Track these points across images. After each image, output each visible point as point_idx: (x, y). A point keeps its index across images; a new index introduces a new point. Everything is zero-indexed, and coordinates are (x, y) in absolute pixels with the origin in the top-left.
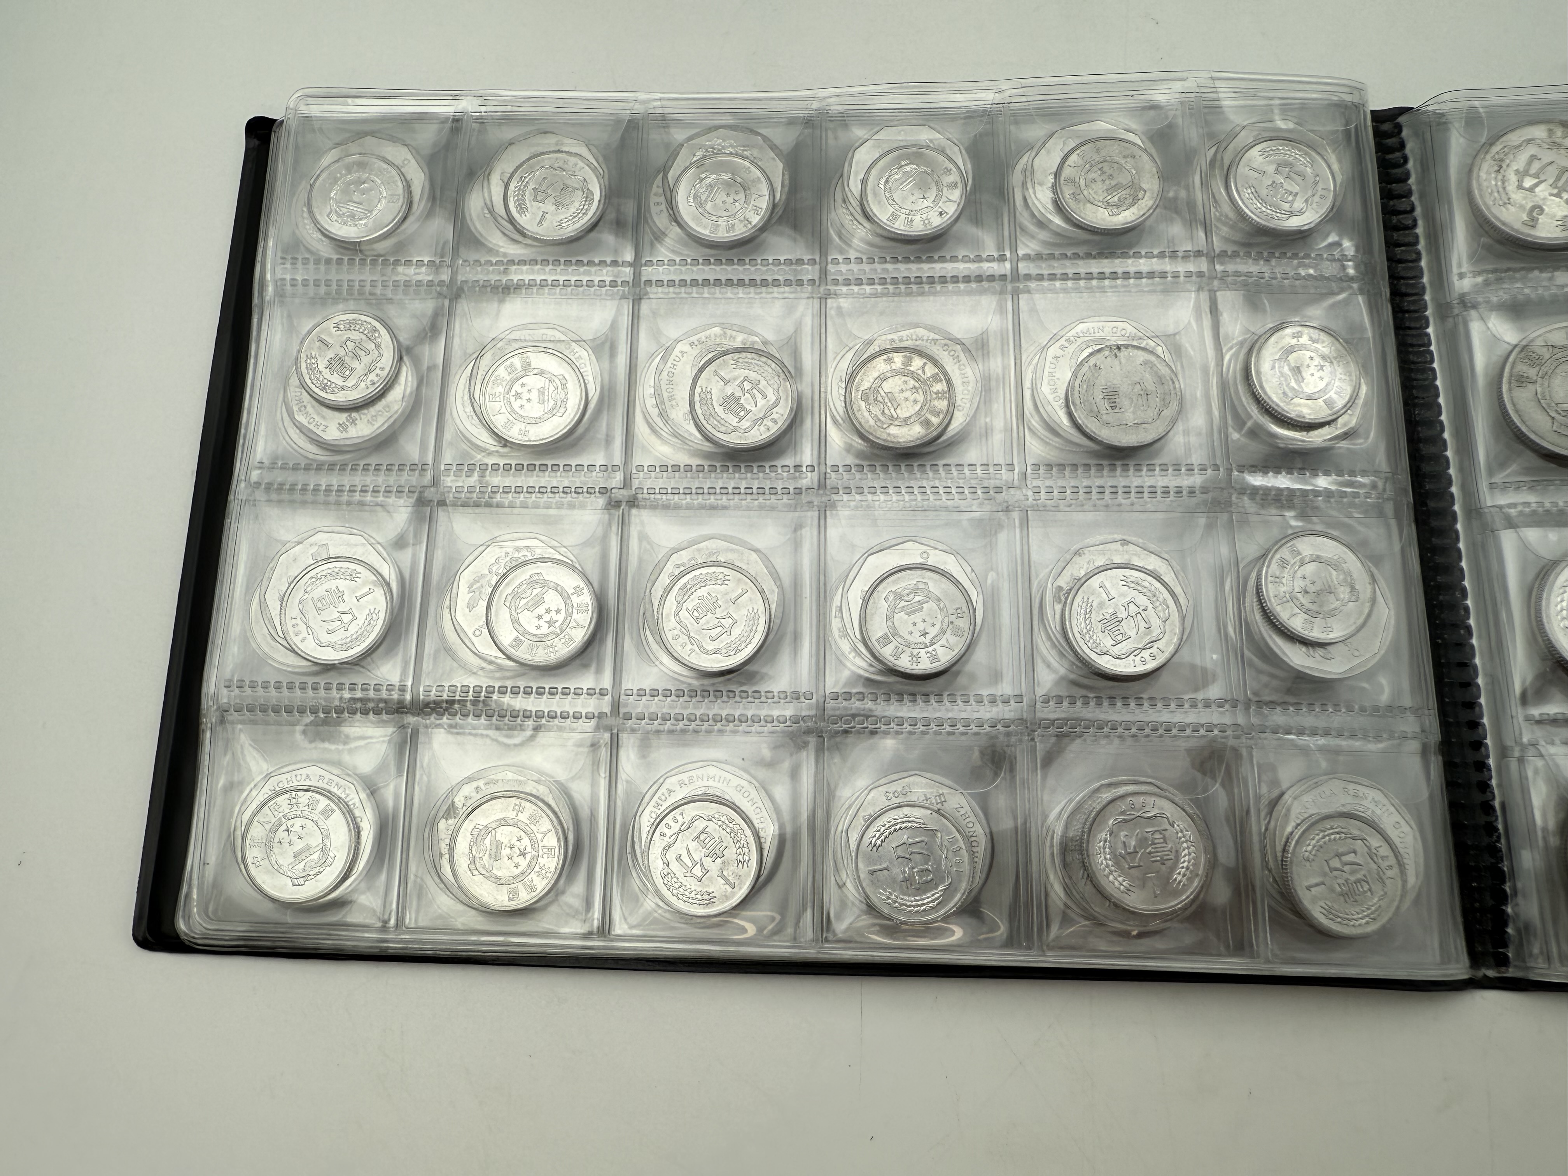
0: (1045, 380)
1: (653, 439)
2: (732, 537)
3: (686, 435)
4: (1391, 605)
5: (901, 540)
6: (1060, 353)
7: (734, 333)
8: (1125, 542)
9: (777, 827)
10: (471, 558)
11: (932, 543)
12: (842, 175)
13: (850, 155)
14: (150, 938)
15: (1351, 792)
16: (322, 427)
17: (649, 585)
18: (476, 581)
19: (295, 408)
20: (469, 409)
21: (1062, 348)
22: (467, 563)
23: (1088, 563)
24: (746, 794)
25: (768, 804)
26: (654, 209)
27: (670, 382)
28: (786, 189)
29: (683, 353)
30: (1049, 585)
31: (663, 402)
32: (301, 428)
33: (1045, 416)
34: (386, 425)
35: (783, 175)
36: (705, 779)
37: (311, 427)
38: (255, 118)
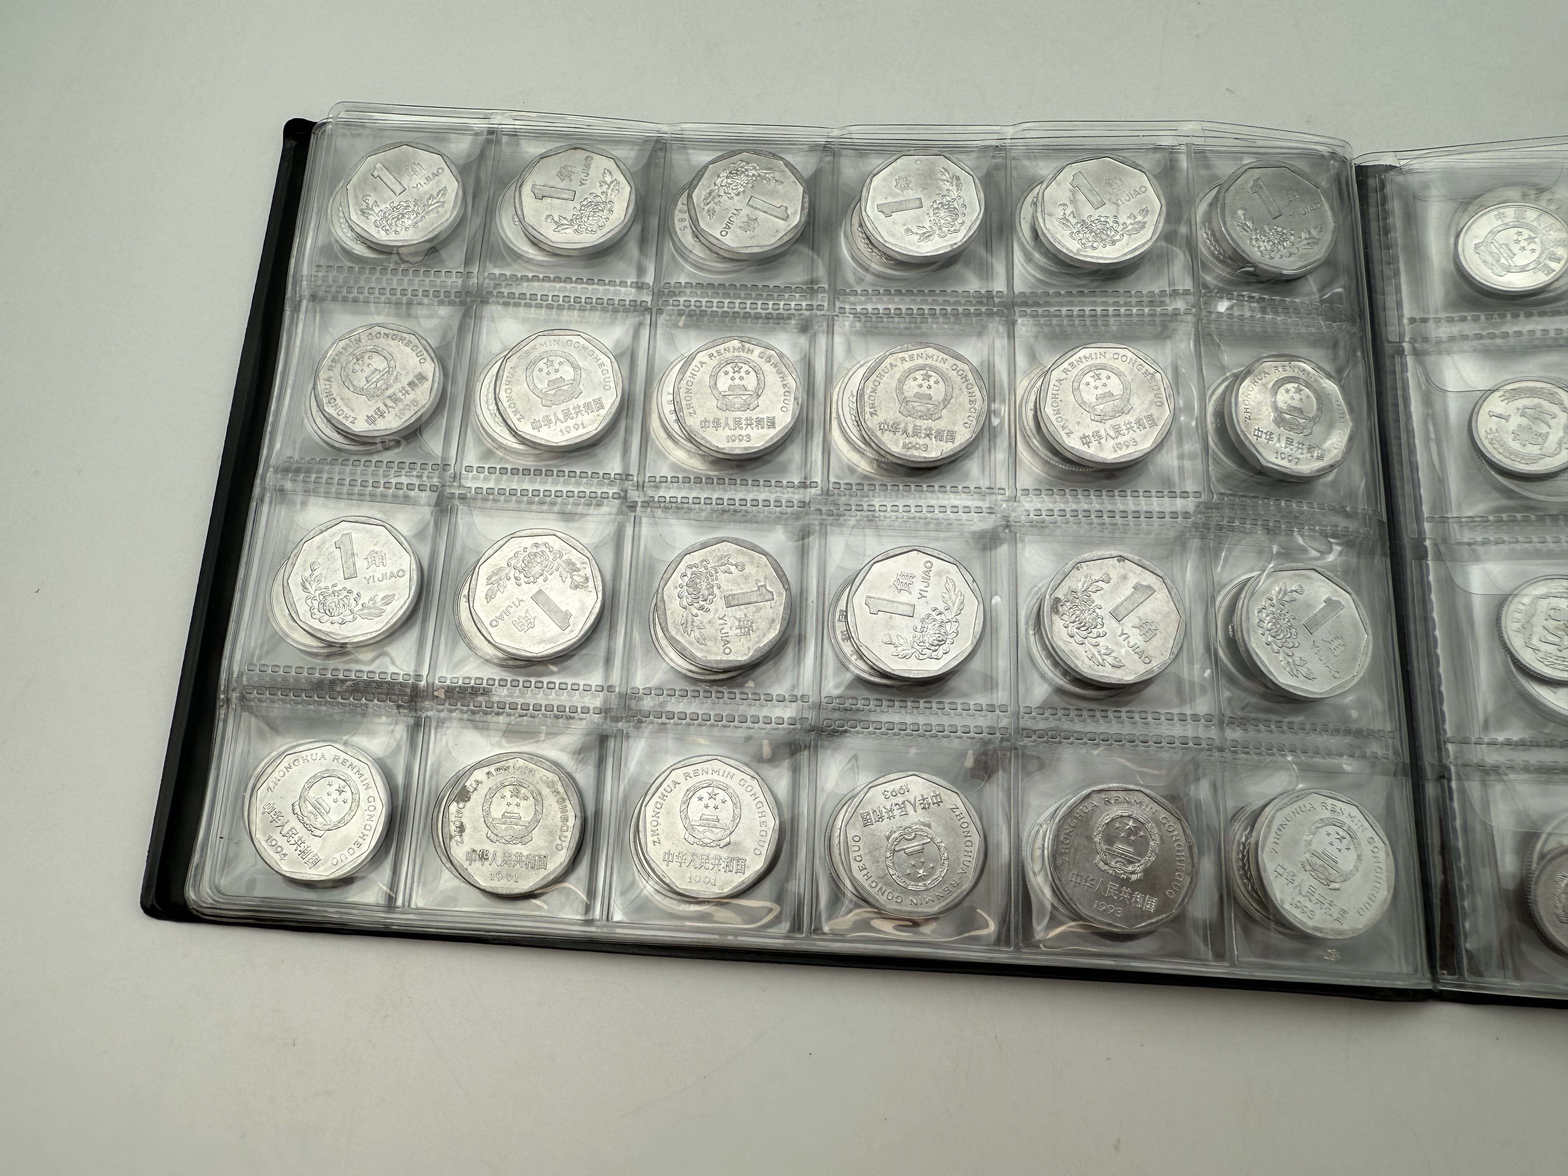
0: (1049, 401)
1: (669, 444)
2: (743, 541)
3: (702, 442)
4: (1370, 631)
5: (906, 550)
6: (1064, 376)
7: (752, 347)
8: (1121, 558)
9: (777, 822)
10: (491, 551)
11: (936, 553)
12: (860, 200)
13: (868, 181)
14: (157, 906)
15: (1329, 807)
16: (350, 419)
17: (662, 584)
18: (494, 574)
19: (325, 400)
20: (493, 407)
21: (1065, 371)
22: (486, 556)
23: (1086, 577)
24: (749, 789)
25: (770, 799)
26: (678, 226)
27: (688, 391)
28: (806, 211)
29: (702, 363)
30: (1048, 597)
31: (681, 410)
32: (329, 420)
33: (1048, 436)
34: (414, 419)
35: (803, 197)
36: (710, 772)
37: (341, 418)
38: (294, 119)
